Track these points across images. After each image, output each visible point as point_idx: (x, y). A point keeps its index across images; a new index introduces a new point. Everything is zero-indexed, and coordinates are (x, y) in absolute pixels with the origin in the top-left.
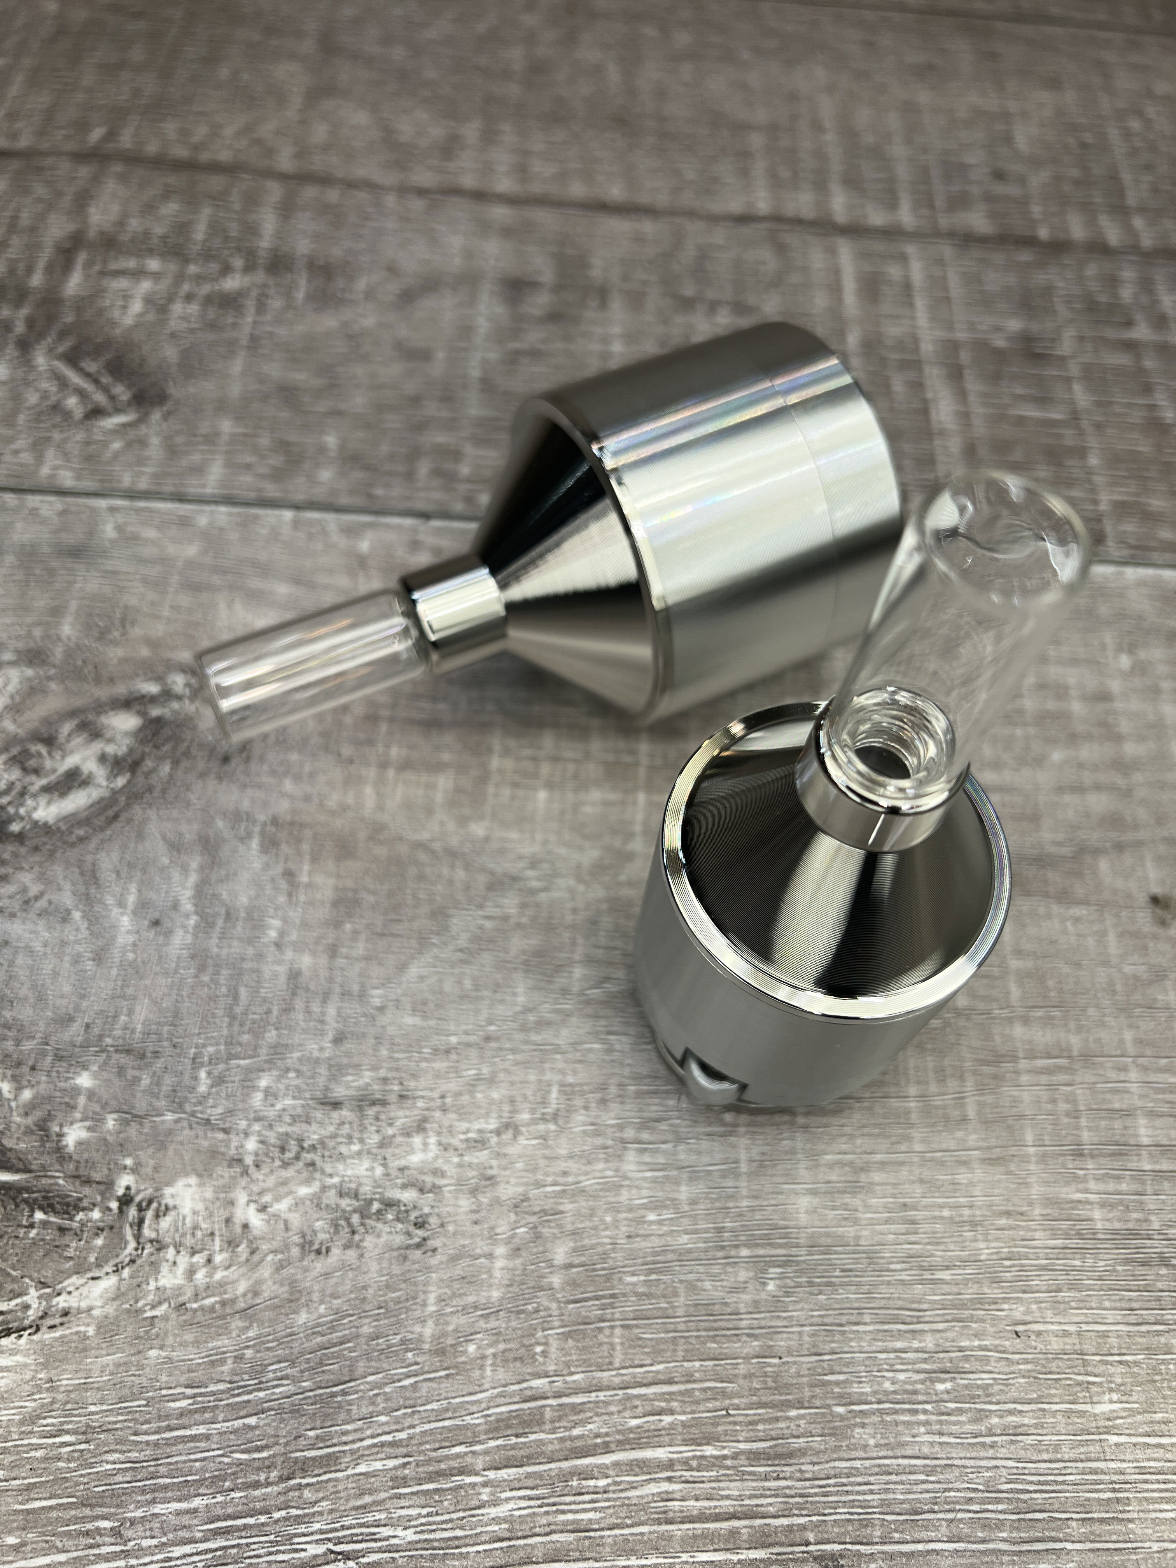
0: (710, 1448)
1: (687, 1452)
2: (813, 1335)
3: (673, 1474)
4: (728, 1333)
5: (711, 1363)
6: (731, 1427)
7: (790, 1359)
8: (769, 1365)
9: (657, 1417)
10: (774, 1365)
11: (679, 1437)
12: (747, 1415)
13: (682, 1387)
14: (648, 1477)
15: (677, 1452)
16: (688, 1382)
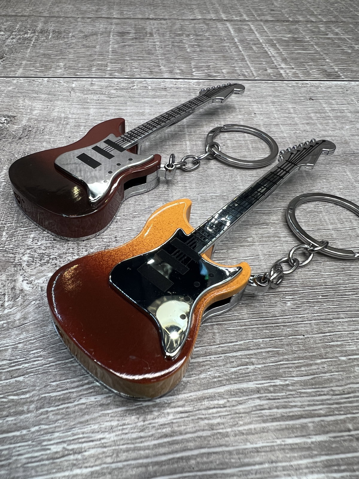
0: (278, 381)
1: (266, 384)
2: (318, 324)
3: (261, 395)
4: (273, 325)
5: (268, 339)
6: (287, 370)
7: (309, 336)
8: (299, 339)
9: (246, 367)
10: (302, 339)
11: (260, 376)
12: (294, 363)
13: (256, 351)
14: (247, 398)
15: (260, 384)
16: (258, 349)
